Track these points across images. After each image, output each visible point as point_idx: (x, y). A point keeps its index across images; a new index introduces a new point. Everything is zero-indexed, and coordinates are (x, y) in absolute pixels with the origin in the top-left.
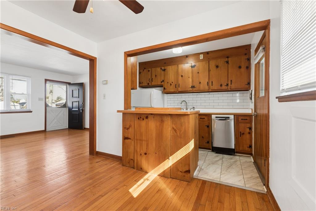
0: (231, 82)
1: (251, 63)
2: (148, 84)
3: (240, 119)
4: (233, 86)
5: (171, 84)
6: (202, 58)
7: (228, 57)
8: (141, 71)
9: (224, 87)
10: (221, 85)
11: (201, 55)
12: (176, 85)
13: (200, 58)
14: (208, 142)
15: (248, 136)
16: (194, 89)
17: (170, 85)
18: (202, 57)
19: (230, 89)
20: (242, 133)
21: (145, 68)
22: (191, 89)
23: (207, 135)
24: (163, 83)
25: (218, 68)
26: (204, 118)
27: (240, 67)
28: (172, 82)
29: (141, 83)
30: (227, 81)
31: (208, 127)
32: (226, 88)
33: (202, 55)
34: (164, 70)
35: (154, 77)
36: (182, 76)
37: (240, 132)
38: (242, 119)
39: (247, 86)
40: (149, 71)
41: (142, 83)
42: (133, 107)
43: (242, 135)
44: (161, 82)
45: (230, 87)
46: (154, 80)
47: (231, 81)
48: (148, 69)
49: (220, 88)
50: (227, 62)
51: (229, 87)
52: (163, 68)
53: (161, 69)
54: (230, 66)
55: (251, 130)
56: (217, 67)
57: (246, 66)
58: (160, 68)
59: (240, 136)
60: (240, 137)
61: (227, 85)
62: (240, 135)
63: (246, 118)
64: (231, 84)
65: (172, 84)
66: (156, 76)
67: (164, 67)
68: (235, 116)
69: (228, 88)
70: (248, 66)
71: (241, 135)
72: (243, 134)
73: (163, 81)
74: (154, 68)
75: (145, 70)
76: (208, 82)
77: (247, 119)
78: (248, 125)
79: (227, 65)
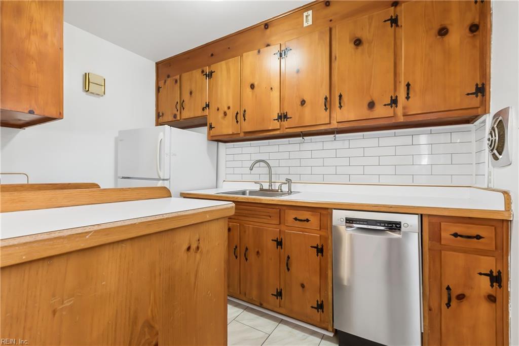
0: (408, 89)
1: (490, 9)
2: (175, 116)
3: (446, 235)
4: (416, 106)
5: (225, 114)
6: (310, 23)
7: (395, 4)
8: (161, 84)
9: (381, 111)
10: (371, 105)
11: (305, 14)
12: (237, 113)
13: (305, 25)
14: (320, 307)
15: (484, 310)
16: (286, 124)
17: (223, 115)
18: (310, 18)
19: (405, 115)
20: (455, 293)
21: (168, 76)
22: (277, 125)
23: (316, 279)
24: (207, 112)
25: (360, 48)
26: (308, 220)
27: (443, 32)
28: (229, 108)
29: (161, 114)
30: (392, 87)
31: (320, 250)
32: (389, 111)
33: (310, 12)
34: (210, 75)
35: (186, 96)
36: (252, 86)
37: (448, 288)
38: (456, 235)
39: (475, 101)
40: (176, 81)
41: (163, 114)
42: (123, 178)
43: (454, 303)
44: (203, 109)
45: (404, 108)
46: (186, 105)
47: (408, 85)
48: (174, 77)
49: (364, 113)
50: (394, 21)
51: (399, 110)
52: (207, 70)
53: (203, 72)
54: (402, 33)
55: (500, 286)
56: (358, 42)
57: (468, 22)
58: (200, 70)
59: (448, 305)
60: (444, 307)
61: (394, 102)
62: (445, 300)
63: (474, 230)
64: (408, 98)
65: (228, 112)
66: (191, 93)
67: (209, 66)
68: (425, 220)
69: (395, 113)
70: (477, 21)
71: (450, 300)
72: (461, 297)
73: (208, 106)
74: (187, 72)
75: (169, 81)
76: (326, 98)
77: (478, 237)
78: (488, 264)
79: (390, 30)
